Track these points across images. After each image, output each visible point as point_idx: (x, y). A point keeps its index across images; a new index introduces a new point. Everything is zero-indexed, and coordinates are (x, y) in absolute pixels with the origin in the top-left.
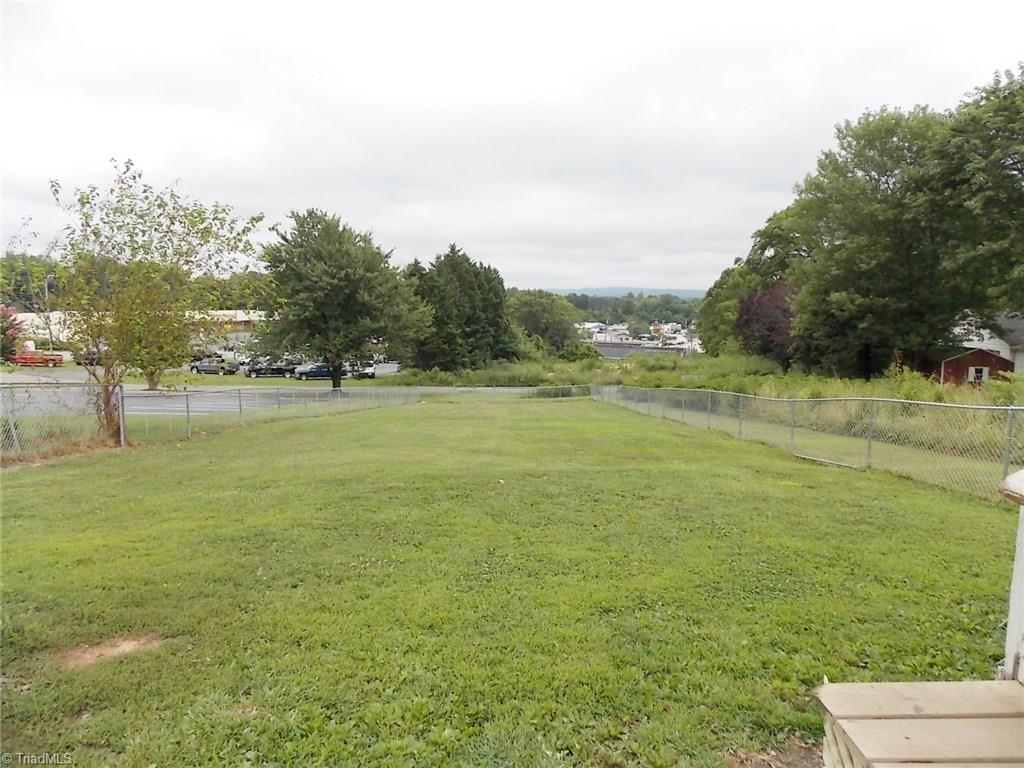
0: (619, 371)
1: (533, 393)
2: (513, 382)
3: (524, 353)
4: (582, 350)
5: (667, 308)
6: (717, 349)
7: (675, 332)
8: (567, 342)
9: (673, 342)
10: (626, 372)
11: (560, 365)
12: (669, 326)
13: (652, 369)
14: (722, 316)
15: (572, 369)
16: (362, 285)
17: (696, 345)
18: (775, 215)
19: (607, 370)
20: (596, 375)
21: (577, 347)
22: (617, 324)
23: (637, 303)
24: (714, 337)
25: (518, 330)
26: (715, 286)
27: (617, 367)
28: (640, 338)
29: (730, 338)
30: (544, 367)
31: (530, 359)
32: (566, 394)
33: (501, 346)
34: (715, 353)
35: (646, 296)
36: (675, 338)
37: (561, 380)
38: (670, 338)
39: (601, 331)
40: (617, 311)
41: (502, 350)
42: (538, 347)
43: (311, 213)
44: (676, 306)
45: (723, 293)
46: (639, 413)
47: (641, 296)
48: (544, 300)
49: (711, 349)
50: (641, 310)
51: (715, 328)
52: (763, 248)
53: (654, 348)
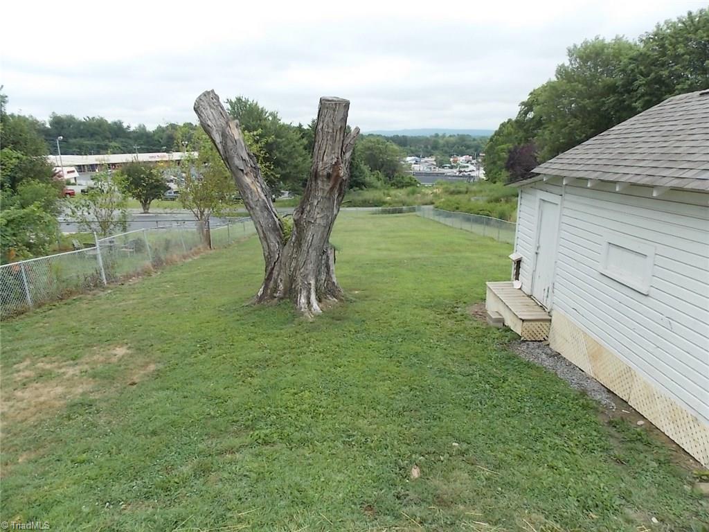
0: (432, 195)
1: (379, 211)
2: (365, 203)
3: (370, 183)
4: (407, 180)
5: (462, 145)
6: (496, 178)
7: (468, 162)
8: (396, 174)
9: (466, 169)
10: (436, 195)
11: (393, 192)
12: (464, 158)
13: (452, 193)
14: (499, 155)
15: (401, 193)
16: (275, 146)
17: (481, 174)
18: (534, 90)
19: (424, 194)
20: (417, 198)
21: (403, 178)
22: (428, 157)
23: (441, 142)
24: (494, 169)
25: (365, 168)
26: (495, 135)
27: (430, 192)
28: (443, 167)
29: (504, 170)
30: (384, 193)
31: (373, 187)
32: (400, 211)
33: (355, 178)
34: (494, 180)
35: (448, 135)
36: (468, 167)
37: (396, 202)
38: (464, 167)
39: (416, 163)
40: (427, 148)
41: (355, 181)
42: (379, 179)
43: (239, 100)
44: (468, 143)
45: (500, 139)
46: (447, 226)
47: (444, 136)
48: (380, 146)
49: (491, 178)
50: (444, 146)
51: (494, 163)
52: (526, 113)
53: (454, 176)
